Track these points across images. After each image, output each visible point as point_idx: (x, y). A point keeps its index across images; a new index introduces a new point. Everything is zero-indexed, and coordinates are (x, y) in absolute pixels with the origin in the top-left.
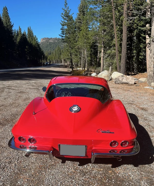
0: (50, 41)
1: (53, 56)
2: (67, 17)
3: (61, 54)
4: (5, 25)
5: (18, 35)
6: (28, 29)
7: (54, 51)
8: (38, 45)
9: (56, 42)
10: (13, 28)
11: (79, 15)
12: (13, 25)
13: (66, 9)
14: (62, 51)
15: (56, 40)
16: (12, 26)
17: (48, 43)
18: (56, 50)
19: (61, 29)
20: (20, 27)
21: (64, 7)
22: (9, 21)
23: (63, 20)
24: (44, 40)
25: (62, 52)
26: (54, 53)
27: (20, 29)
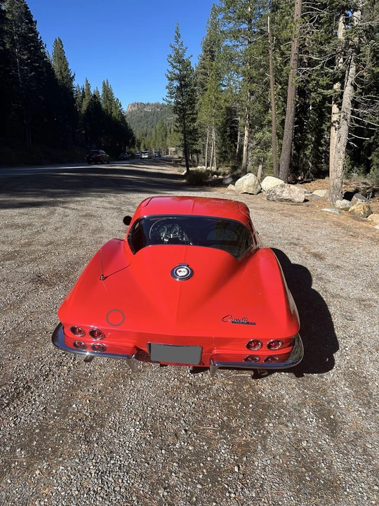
0: (145, 110)
1: (152, 139)
2: (179, 62)
3: (166, 135)
4: (59, 77)
5: (84, 96)
6: (104, 85)
7: (154, 129)
8: (123, 118)
9: (158, 110)
10: (75, 83)
11: (204, 59)
12: (73, 77)
13: (177, 47)
14: (168, 131)
15: (158, 107)
16: (72, 79)
17: (142, 114)
18: (158, 126)
19: (167, 87)
20: (87, 81)
21: (173, 43)
22: (66, 69)
23: (171, 69)
24: (134, 106)
25: (169, 133)
26: (154, 133)
27: (88, 85)
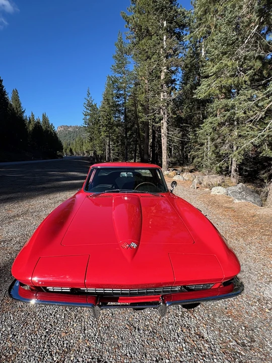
0: (69, 130)
1: (73, 147)
2: (90, 107)
3: (83, 144)
5: (30, 122)
6: (43, 116)
7: (74, 141)
8: (55, 134)
9: (77, 131)
10: (25, 115)
11: (104, 104)
12: (24, 111)
13: (88, 99)
14: (84, 142)
15: (77, 128)
16: (23, 112)
17: (67, 132)
18: (77, 139)
19: (84, 119)
20: (32, 113)
21: (86, 97)
22: (20, 106)
23: (85, 110)
24: (62, 128)
25: (84, 143)
26: (74, 144)
27: (33, 115)
